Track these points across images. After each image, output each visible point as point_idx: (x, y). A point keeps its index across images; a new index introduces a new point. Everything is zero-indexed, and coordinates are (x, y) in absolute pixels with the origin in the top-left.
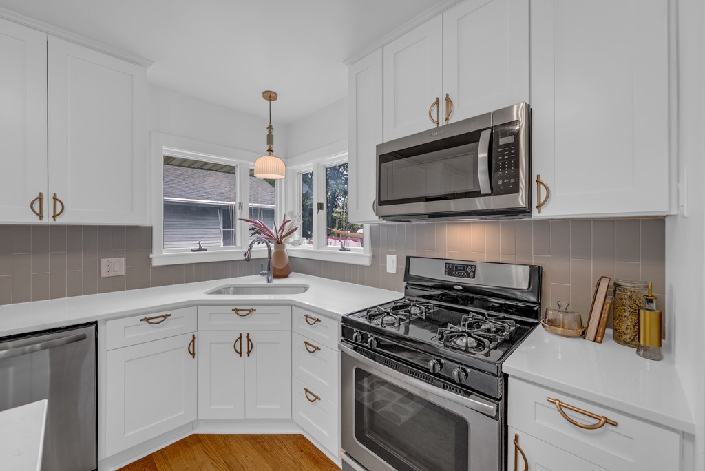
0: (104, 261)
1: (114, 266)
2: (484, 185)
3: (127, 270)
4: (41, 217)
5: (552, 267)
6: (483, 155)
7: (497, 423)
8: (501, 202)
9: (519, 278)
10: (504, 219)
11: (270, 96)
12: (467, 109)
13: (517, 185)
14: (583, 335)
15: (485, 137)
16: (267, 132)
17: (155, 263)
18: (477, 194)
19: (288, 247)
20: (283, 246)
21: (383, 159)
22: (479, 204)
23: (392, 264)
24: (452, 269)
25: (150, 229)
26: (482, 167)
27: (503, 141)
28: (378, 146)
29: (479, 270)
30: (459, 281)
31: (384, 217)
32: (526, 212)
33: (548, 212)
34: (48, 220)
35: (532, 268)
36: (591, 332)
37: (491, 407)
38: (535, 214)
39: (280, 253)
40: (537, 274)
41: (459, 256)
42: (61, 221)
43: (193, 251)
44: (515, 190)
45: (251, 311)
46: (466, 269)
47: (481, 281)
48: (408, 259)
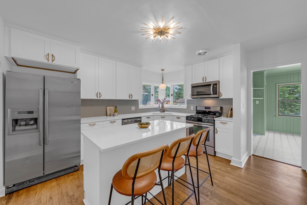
2: (212, 93)
5: (224, 107)
6: (212, 88)
7: (213, 126)
8: (215, 96)
9: (218, 109)
10: (216, 98)
11: (163, 70)
12: (209, 80)
13: (217, 93)
14: (228, 117)
15: (212, 85)
16: (162, 78)
18: (211, 94)
19: (164, 105)
20: (163, 105)
21: (193, 87)
22: (212, 96)
23: (192, 108)
24: (206, 108)
26: (211, 90)
27: (215, 86)
28: (191, 84)
29: (211, 108)
30: (207, 110)
31: (193, 98)
32: (218, 97)
33: (222, 98)
35: (221, 107)
36: (229, 116)
37: (212, 124)
38: (220, 98)
39: (163, 106)
40: (221, 108)
41: (207, 106)
44: (217, 94)
45: (164, 117)
46: (209, 108)
47: (212, 110)
48: (197, 106)
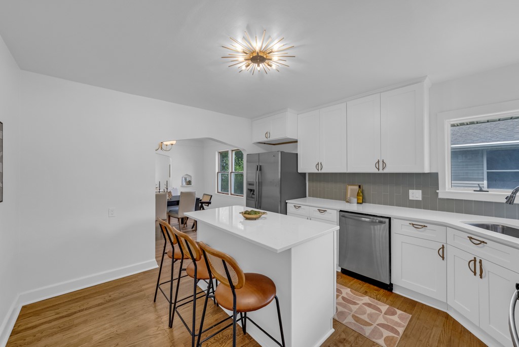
0: (411, 191)
1: (416, 195)
3: (423, 198)
4: (379, 169)
17: (440, 196)
25: (437, 174)
34: (381, 171)
42: (386, 171)
43: (474, 191)
